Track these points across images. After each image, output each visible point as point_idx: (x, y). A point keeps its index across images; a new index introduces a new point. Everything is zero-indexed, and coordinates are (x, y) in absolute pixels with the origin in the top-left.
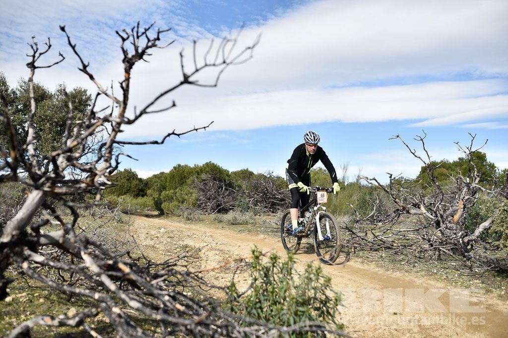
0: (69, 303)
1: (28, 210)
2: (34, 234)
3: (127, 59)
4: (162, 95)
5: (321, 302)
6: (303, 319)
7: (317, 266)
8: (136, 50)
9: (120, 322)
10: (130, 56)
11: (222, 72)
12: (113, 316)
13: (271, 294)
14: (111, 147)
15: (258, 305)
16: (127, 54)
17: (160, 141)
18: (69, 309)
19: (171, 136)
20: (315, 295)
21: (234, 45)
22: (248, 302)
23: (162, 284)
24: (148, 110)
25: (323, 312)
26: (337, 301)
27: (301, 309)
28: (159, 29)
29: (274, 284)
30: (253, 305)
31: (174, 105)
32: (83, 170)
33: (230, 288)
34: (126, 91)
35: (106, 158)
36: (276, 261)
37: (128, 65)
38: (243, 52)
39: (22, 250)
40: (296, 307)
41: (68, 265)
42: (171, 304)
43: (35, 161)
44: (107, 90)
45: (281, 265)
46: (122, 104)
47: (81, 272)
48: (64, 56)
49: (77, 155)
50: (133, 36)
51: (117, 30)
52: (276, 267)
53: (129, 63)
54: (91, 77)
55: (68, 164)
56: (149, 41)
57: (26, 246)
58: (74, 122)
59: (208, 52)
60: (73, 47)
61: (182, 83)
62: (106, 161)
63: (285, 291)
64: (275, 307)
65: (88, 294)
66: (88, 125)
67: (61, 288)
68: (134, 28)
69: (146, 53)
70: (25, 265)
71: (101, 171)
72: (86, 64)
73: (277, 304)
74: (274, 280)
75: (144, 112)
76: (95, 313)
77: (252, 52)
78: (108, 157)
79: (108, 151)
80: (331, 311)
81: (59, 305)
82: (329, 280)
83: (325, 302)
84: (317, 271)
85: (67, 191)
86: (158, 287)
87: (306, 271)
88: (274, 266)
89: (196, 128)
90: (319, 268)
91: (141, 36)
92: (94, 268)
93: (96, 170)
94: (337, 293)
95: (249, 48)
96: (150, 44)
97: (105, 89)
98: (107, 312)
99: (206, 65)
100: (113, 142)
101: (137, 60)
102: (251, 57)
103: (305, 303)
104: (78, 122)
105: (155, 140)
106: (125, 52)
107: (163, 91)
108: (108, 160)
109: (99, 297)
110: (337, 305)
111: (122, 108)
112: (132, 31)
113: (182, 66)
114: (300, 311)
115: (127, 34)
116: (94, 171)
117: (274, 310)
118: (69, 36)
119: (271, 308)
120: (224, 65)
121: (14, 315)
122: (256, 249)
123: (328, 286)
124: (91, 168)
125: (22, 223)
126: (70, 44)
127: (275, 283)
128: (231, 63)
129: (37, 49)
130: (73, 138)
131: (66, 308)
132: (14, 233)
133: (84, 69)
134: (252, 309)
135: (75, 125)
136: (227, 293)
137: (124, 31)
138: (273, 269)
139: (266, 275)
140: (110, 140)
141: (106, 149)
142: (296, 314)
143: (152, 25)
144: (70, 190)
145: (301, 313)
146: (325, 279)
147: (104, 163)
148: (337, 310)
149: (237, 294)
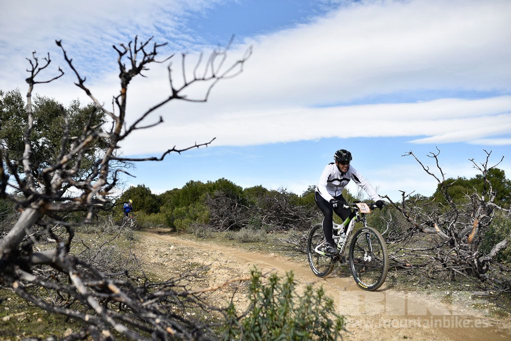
0: (66, 324)
1: (21, 228)
2: (26, 253)
3: (124, 74)
4: (151, 110)
5: (323, 325)
7: (319, 288)
8: (133, 63)
10: (127, 71)
11: (212, 86)
12: (101, 339)
13: (270, 317)
14: (106, 163)
15: (257, 328)
16: (125, 69)
17: (159, 157)
18: (66, 329)
19: (171, 152)
20: (317, 319)
21: (224, 59)
22: (246, 325)
23: (157, 306)
24: (137, 126)
25: (325, 337)
26: (340, 325)
27: (298, 333)
28: (155, 44)
29: (274, 307)
30: (251, 329)
31: (161, 121)
32: (79, 187)
33: (229, 310)
34: (122, 108)
35: (102, 175)
36: (276, 282)
37: (125, 80)
38: (234, 66)
39: (13, 269)
40: (294, 333)
41: (59, 285)
42: (163, 327)
43: (29, 178)
44: (103, 105)
45: (282, 286)
46: (118, 119)
47: (73, 292)
48: (63, 71)
49: (72, 171)
50: (130, 50)
51: (114, 44)
52: (276, 289)
53: (126, 78)
54: (88, 93)
55: (62, 180)
56: (146, 55)
57: (17, 264)
59: (197, 66)
60: (70, 62)
61: (171, 98)
62: (101, 177)
63: (285, 314)
64: (274, 331)
65: (78, 316)
67: (51, 309)
68: (131, 42)
69: (143, 68)
70: (16, 285)
71: (95, 188)
72: (83, 79)
73: (276, 328)
74: (274, 302)
75: (133, 128)
76: (83, 336)
78: (103, 173)
79: (103, 168)
80: (333, 335)
81: (57, 325)
82: (330, 303)
83: (328, 326)
84: (318, 293)
85: (62, 208)
86: (152, 308)
87: (306, 294)
88: (274, 288)
89: (197, 145)
90: (321, 290)
91: (139, 50)
92: (82, 290)
93: (91, 186)
94: (339, 317)
95: (240, 62)
96: (146, 59)
97: (101, 104)
98: (95, 336)
99: (196, 80)
100: (110, 157)
101: (133, 74)
102: (242, 71)
104: (73, 138)
105: (154, 156)
106: (122, 68)
107: (152, 106)
108: (104, 176)
109: (90, 319)
110: (339, 330)
111: (118, 124)
112: (129, 45)
113: (171, 81)
114: (299, 336)
115: (125, 48)
116: (89, 187)
117: (273, 334)
118: (65, 50)
119: (270, 332)
120: (214, 80)
121: (9, 335)
122: (255, 269)
123: (330, 309)
124: (85, 185)
125: (15, 242)
126: (66, 58)
127: (275, 305)
128: (222, 77)
129: (37, 64)
131: (63, 328)
132: (5, 251)
133: (81, 84)
134: (250, 333)
135: (71, 141)
136: (225, 316)
137: (122, 45)
138: (273, 290)
139: (266, 298)
140: (106, 156)
141: (102, 166)
142: (294, 338)
143: (150, 40)
144: (65, 208)
145: (300, 338)
146: (327, 302)
147: (100, 179)
148: (339, 334)
149: (236, 316)
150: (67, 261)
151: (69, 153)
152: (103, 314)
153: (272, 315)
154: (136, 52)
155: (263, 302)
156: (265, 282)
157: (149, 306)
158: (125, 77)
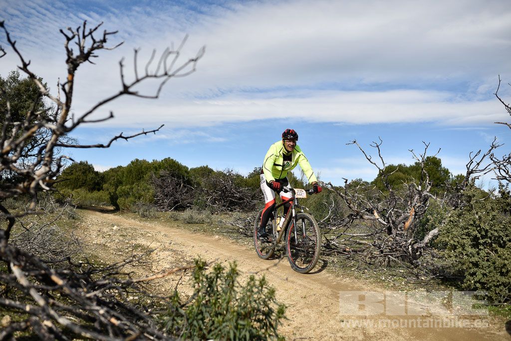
0: (4, 310)
3: (71, 60)
4: (101, 104)
5: (264, 314)
6: (243, 333)
7: (261, 277)
8: (82, 51)
9: (49, 337)
10: (74, 56)
11: (163, 83)
12: (43, 331)
13: (213, 306)
14: (51, 151)
15: (200, 317)
16: (72, 54)
17: (105, 145)
18: (4, 316)
19: (118, 139)
20: (259, 307)
21: (177, 57)
22: (189, 314)
23: (100, 295)
24: (86, 119)
25: (265, 325)
26: (281, 312)
27: (241, 322)
28: (105, 31)
30: (194, 317)
31: (112, 116)
32: (21, 174)
33: (173, 298)
34: (69, 95)
35: (45, 162)
36: (220, 272)
38: (186, 64)
40: (236, 321)
42: (106, 318)
45: (225, 275)
46: (64, 106)
47: (13, 281)
48: (5, 50)
49: (13, 157)
50: (79, 36)
51: (61, 28)
52: (219, 277)
53: (73, 65)
54: (33, 76)
55: (3, 167)
56: (94, 42)
58: (11, 123)
59: (149, 63)
60: (13, 45)
61: (121, 93)
62: (46, 165)
63: (228, 303)
64: (217, 319)
65: (18, 306)
66: (27, 127)
68: (79, 27)
69: (91, 55)
71: (39, 176)
72: (27, 63)
73: (219, 316)
74: (217, 291)
75: (81, 121)
76: (24, 327)
77: (195, 65)
78: (47, 161)
79: (47, 155)
80: (273, 323)
82: (272, 292)
83: (268, 314)
84: (261, 282)
87: (248, 284)
88: (217, 277)
89: (145, 131)
90: (263, 279)
91: (87, 36)
92: (24, 282)
93: (34, 174)
94: (280, 306)
95: (193, 60)
96: (95, 45)
98: (36, 327)
99: (147, 76)
100: (54, 145)
101: (81, 61)
102: (194, 70)
103: (247, 316)
104: (15, 123)
105: (101, 143)
106: (69, 53)
107: (101, 100)
108: (48, 163)
109: (30, 309)
110: (280, 317)
111: (64, 111)
112: (78, 30)
113: (122, 76)
114: (241, 325)
115: (73, 33)
116: (32, 175)
117: (216, 322)
118: (8, 32)
119: (213, 319)
120: (166, 77)
122: (199, 259)
123: (271, 298)
124: (28, 173)
126: (9, 40)
127: (218, 293)
128: (173, 75)
130: (11, 140)
133: (25, 67)
134: (193, 320)
135: (14, 126)
136: (169, 304)
137: (70, 29)
138: (217, 279)
139: (210, 286)
140: (51, 143)
141: (46, 152)
142: (236, 328)
143: (99, 26)
144: (5, 195)
145: (242, 327)
146: (269, 291)
147: (43, 167)
148: (279, 321)
149: (180, 303)
150: (8, 253)
151: (10, 138)
152: (46, 307)
153: (215, 304)
154: (84, 37)
155: (207, 291)
156: (209, 271)
157: (92, 297)
158: (72, 63)
